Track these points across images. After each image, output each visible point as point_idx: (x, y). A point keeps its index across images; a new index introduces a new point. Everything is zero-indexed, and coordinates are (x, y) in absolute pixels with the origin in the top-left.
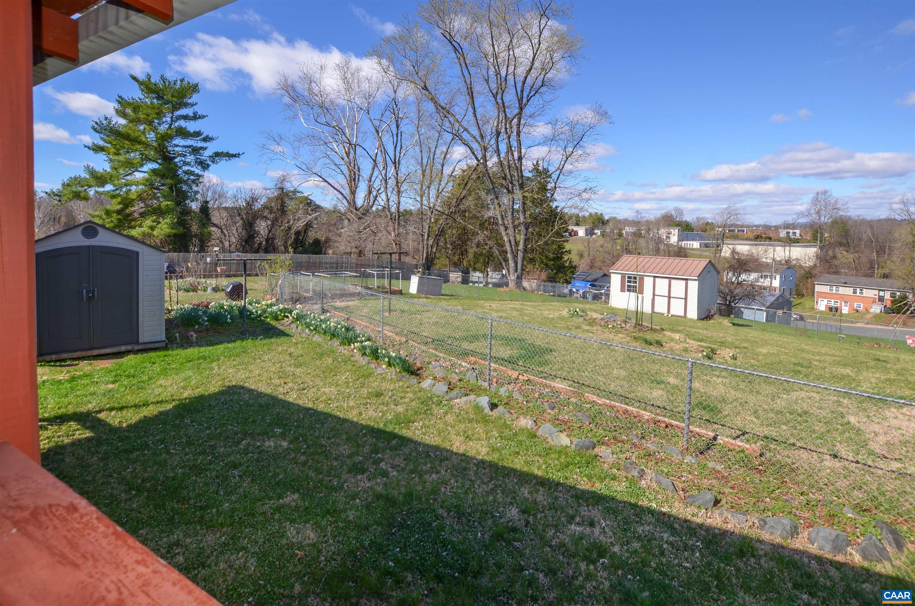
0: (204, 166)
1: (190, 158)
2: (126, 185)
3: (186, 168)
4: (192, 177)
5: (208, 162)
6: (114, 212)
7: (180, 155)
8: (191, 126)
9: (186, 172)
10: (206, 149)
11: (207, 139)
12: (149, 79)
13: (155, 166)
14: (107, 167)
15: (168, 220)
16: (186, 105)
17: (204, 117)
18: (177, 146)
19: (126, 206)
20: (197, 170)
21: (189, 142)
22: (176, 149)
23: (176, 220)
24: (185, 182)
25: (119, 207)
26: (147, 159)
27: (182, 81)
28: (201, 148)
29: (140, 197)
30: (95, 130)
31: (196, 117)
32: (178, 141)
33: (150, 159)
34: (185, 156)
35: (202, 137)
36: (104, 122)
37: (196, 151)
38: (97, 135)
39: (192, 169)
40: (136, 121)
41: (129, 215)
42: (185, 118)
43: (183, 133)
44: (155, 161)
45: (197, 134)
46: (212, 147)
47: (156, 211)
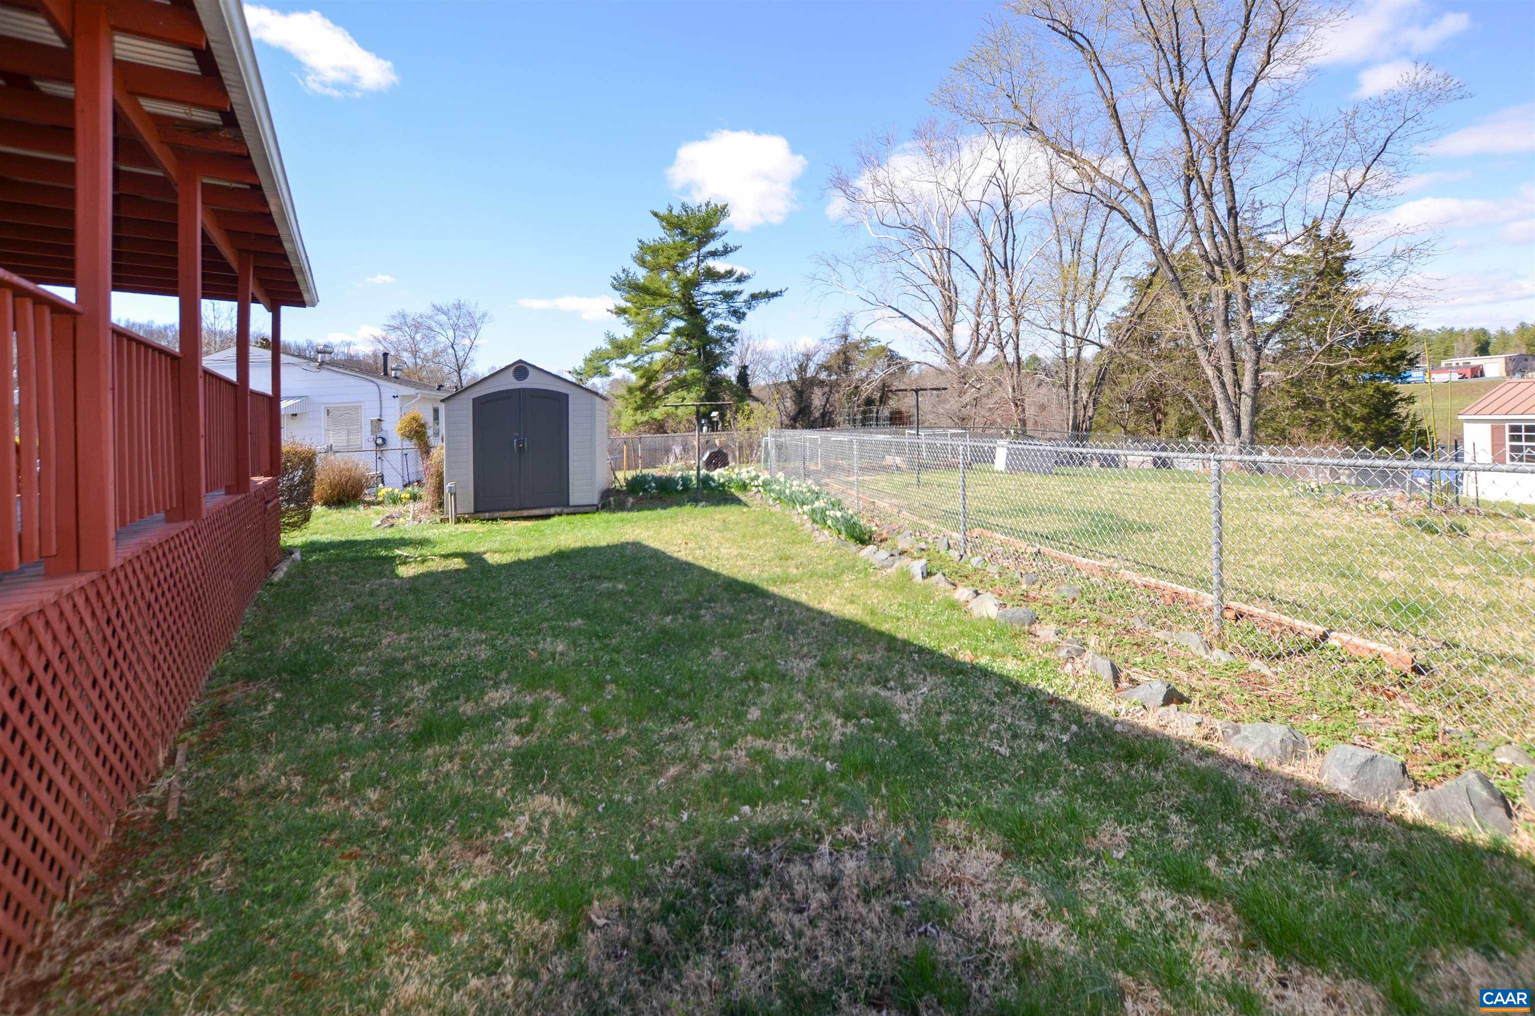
0: (739, 315)
1: (722, 308)
2: (647, 353)
3: (717, 322)
4: (726, 335)
5: (744, 310)
6: (637, 389)
7: (709, 305)
8: (720, 265)
9: (719, 329)
10: (741, 293)
11: (739, 280)
12: (671, 211)
13: (681, 324)
14: (629, 332)
15: (693, 395)
16: (713, 236)
17: (737, 248)
18: (706, 294)
19: (650, 380)
20: (732, 324)
21: (721, 286)
22: (705, 298)
23: (703, 394)
24: (718, 342)
25: (643, 382)
26: (671, 315)
27: (707, 205)
28: (736, 293)
29: (667, 368)
30: (614, 287)
31: (726, 251)
32: (708, 287)
33: (674, 316)
34: (715, 306)
35: (736, 276)
36: (623, 276)
37: (728, 296)
38: (618, 293)
39: (726, 323)
40: (656, 268)
41: (654, 391)
42: (714, 254)
43: (713, 276)
44: (682, 319)
45: (730, 273)
46: (748, 289)
47: (684, 384)
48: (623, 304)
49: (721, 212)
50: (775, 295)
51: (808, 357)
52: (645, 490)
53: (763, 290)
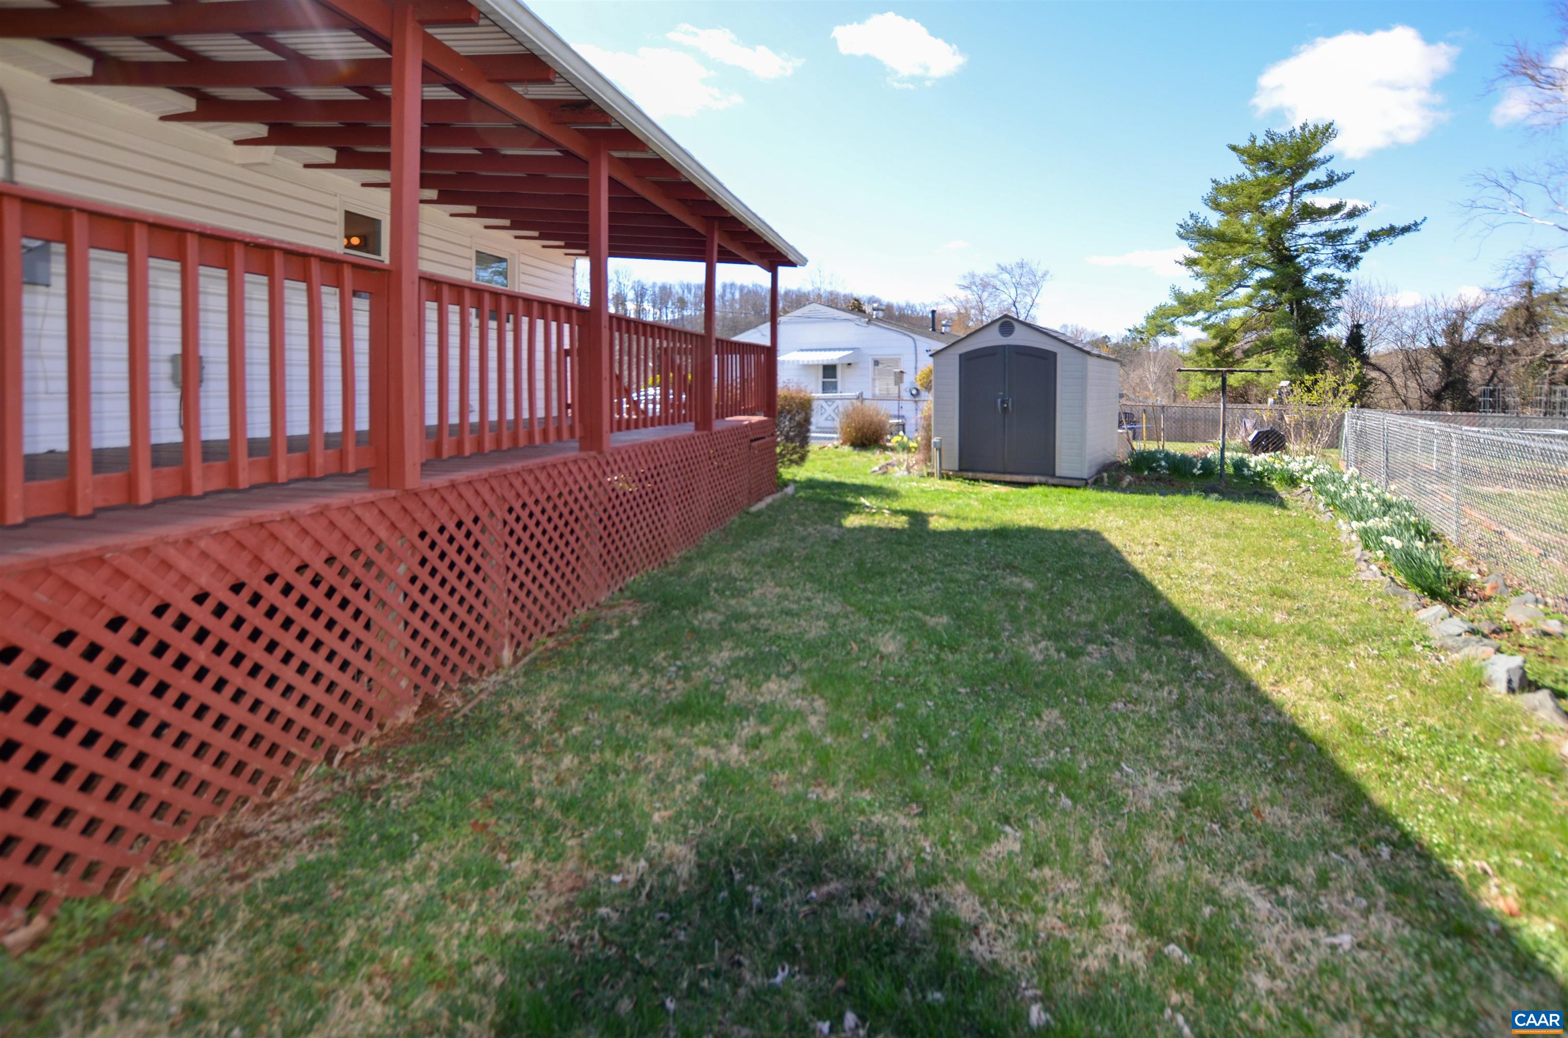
0: (1349, 260)
1: (1326, 253)
2: (1222, 309)
3: (1317, 271)
4: (1330, 285)
5: (1357, 253)
6: (1209, 351)
7: (1306, 250)
8: (1322, 200)
9: (1320, 279)
10: (1354, 230)
11: (1352, 215)
12: (1254, 142)
13: (1266, 274)
14: (1200, 286)
15: (1282, 359)
16: (1313, 165)
17: (1347, 176)
18: (1303, 236)
19: (1226, 340)
20: (1338, 272)
21: (1325, 225)
22: (1302, 241)
23: (1296, 358)
24: (1317, 295)
25: (1215, 343)
26: (1255, 265)
27: (1303, 128)
28: (1347, 231)
29: (1246, 326)
30: (1181, 236)
31: (1331, 181)
32: (1306, 227)
33: (1258, 266)
34: (1314, 250)
35: (1346, 210)
36: (1191, 222)
37: (1332, 237)
38: (1185, 242)
39: (1329, 271)
40: (1234, 211)
41: (1230, 354)
42: (1314, 187)
43: (1310, 213)
44: (1267, 268)
45: (1336, 209)
46: (1363, 226)
47: (1268, 346)
48: (1195, 255)
49: (1326, 132)
50: (1406, 230)
51: (1463, 315)
52: (1151, 469)
53: (1386, 226)
